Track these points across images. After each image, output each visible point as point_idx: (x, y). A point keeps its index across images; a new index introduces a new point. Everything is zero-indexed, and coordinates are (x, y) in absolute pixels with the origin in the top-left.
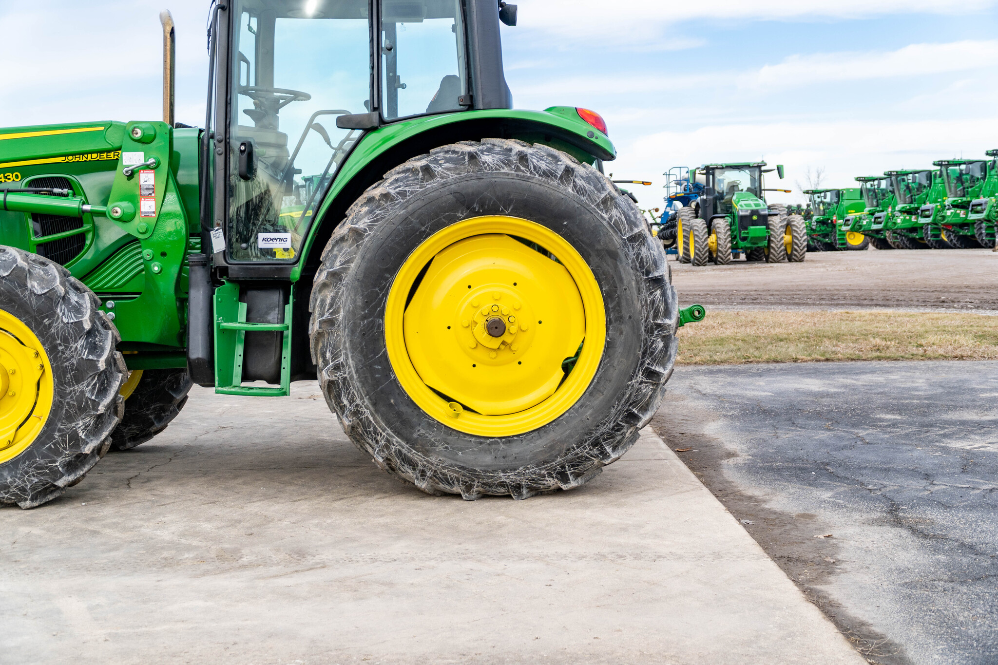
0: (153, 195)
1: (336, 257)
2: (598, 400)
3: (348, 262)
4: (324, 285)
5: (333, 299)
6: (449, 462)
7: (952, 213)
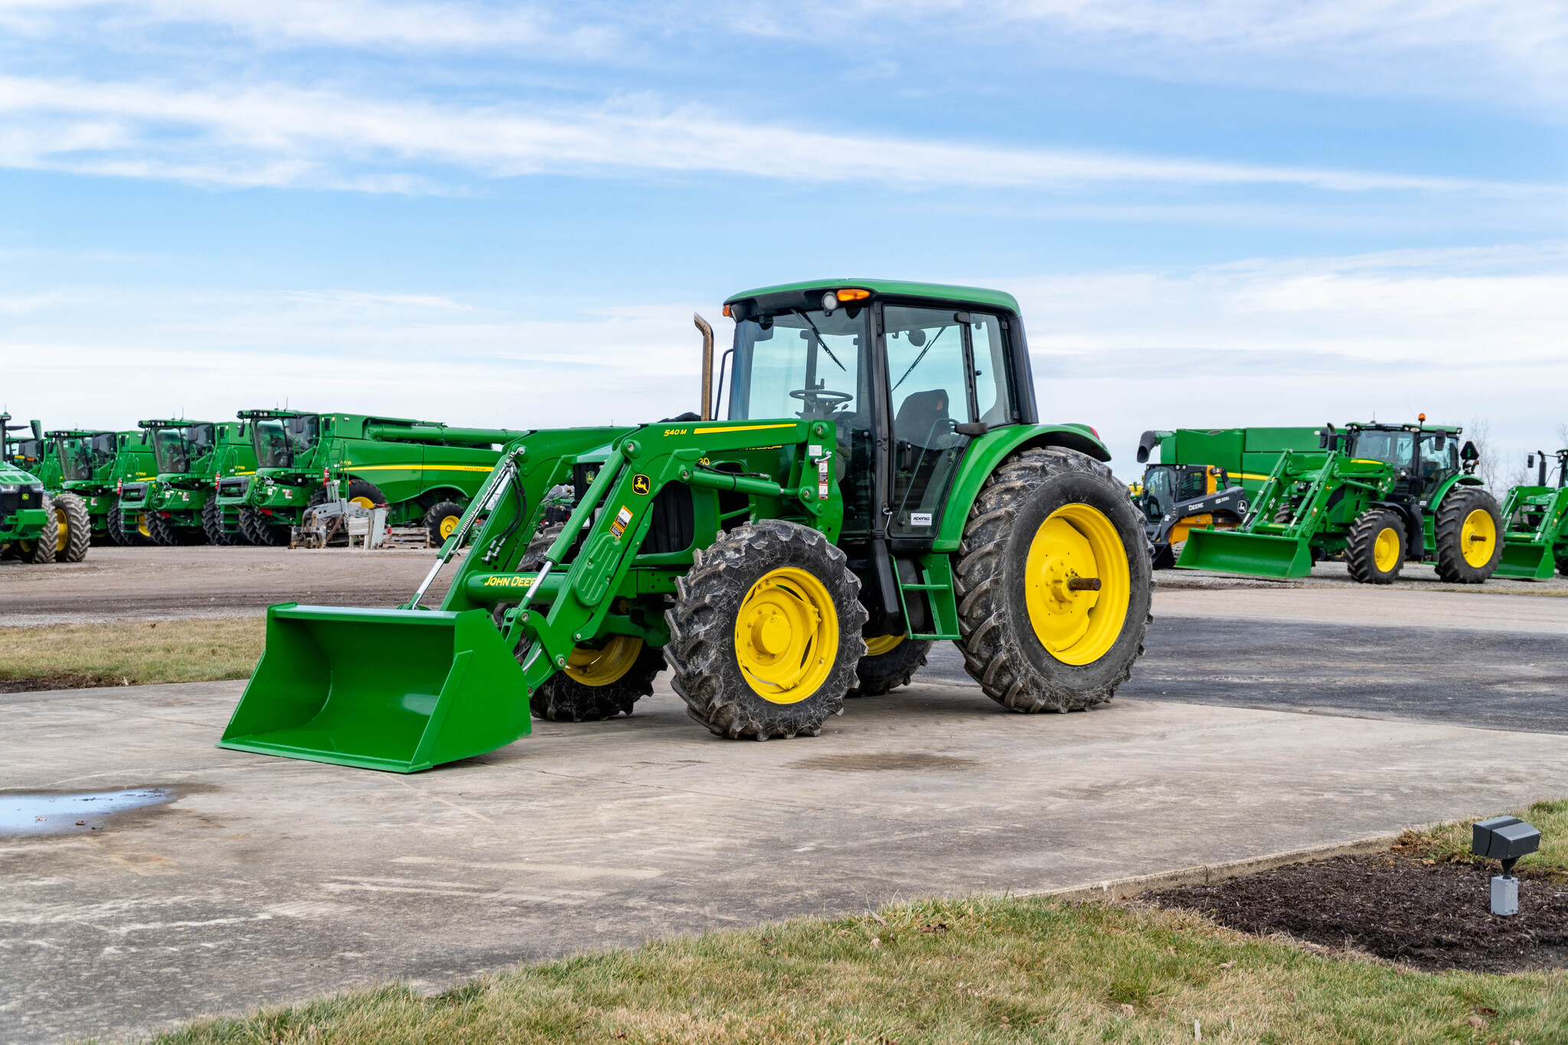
0: (826, 481)
2: (1128, 638)
3: (1006, 536)
4: (989, 554)
5: (998, 564)
6: (1061, 684)
7: (171, 495)
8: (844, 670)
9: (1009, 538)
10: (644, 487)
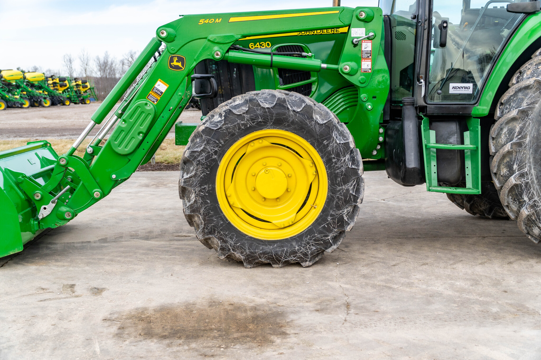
0: (370, 57)
1: (523, 100)
4: (514, 119)
5: (522, 129)
8: (332, 215)
9: (537, 106)
10: (180, 64)
